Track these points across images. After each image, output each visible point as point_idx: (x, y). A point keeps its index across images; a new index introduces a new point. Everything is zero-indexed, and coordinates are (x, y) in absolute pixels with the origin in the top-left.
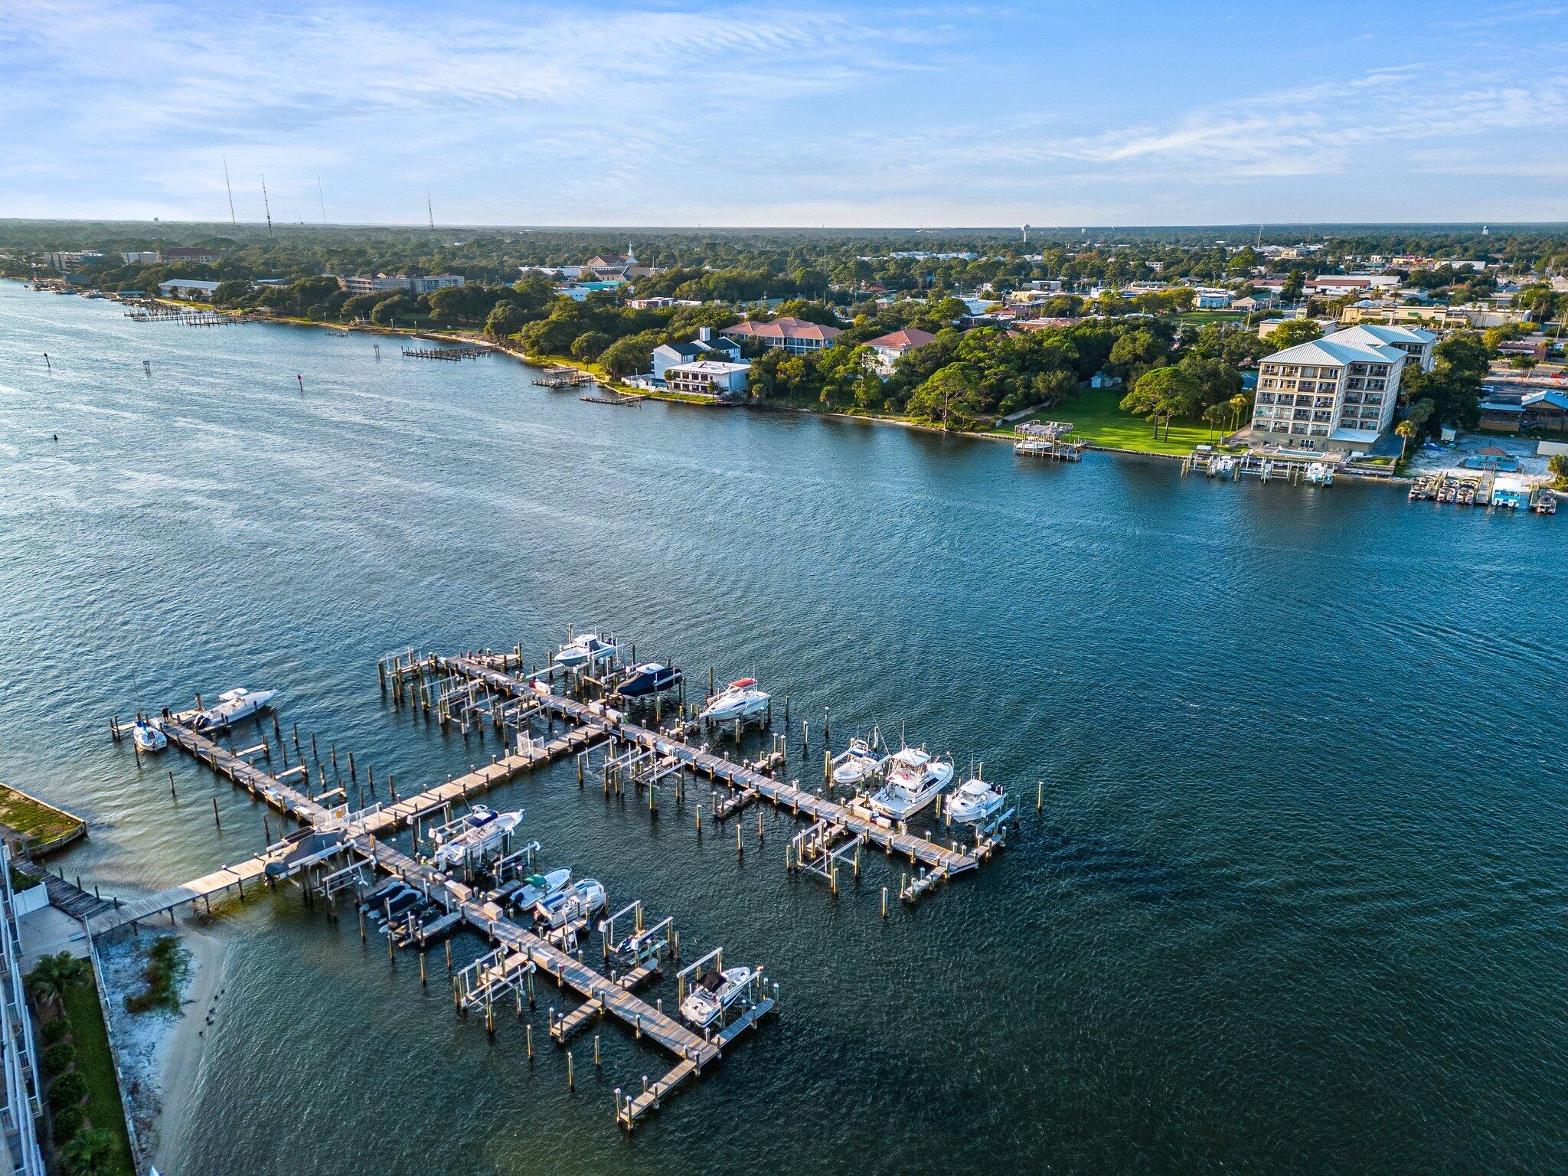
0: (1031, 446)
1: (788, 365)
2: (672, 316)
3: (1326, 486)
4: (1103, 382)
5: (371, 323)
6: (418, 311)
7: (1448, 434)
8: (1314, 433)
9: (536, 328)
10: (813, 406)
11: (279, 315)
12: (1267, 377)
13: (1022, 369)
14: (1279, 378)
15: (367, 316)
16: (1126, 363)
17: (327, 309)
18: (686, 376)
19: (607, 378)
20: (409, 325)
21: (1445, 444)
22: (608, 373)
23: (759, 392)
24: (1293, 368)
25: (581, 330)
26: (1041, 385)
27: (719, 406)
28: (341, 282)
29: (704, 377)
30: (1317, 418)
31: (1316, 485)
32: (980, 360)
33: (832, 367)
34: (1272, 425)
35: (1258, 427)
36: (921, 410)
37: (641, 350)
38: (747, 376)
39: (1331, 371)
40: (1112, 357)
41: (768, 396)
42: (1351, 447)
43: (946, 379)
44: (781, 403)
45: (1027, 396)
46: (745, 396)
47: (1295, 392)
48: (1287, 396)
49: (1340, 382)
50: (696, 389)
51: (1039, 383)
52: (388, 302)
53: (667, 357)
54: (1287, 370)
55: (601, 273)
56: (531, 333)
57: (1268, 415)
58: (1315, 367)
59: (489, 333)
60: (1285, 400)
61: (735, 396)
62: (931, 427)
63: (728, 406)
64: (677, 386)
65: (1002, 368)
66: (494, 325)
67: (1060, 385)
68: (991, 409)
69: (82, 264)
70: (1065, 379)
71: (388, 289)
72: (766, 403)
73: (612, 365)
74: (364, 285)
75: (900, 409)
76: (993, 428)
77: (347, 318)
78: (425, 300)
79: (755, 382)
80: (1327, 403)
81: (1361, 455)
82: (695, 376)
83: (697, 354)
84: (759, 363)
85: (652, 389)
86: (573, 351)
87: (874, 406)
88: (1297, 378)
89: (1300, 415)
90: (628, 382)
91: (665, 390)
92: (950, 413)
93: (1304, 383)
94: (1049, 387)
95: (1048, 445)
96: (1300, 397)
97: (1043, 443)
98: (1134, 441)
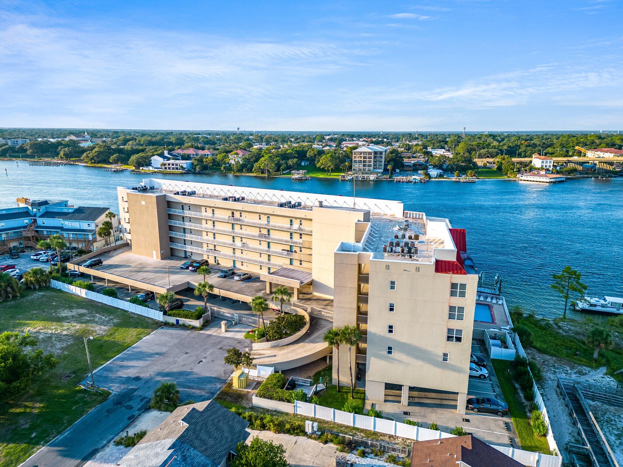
0: (296, 177)
1: (207, 159)
3: (375, 181)
4: (305, 163)
6: (18, 152)
7: (398, 171)
8: (368, 170)
9: (90, 154)
10: (219, 172)
12: (355, 156)
13: (283, 160)
14: (358, 156)
16: (312, 157)
18: (169, 164)
19: (134, 168)
21: (397, 173)
22: (134, 166)
23: (198, 168)
24: (361, 153)
25: (111, 154)
26: (291, 163)
27: (185, 173)
29: (177, 165)
30: (368, 166)
31: (373, 181)
34: (357, 169)
35: (354, 170)
36: (257, 171)
37: (146, 158)
38: (193, 164)
39: (370, 153)
40: (308, 155)
41: (202, 170)
42: (377, 173)
43: (265, 160)
44: (207, 172)
45: (287, 166)
46: (193, 170)
47: (362, 159)
49: (372, 156)
50: (173, 169)
51: (290, 162)
52: (3, 148)
53: (157, 161)
57: (356, 166)
58: (366, 152)
59: (62, 158)
60: (360, 162)
61: (188, 170)
62: (261, 175)
63: (188, 173)
64: (166, 168)
65: (278, 158)
66: (64, 155)
67: (296, 162)
68: (278, 170)
72: (201, 172)
73: (136, 163)
75: (250, 170)
76: (280, 175)
79: (196, 165)
80: (370, 162)
82: (173, 165)
83: (168, 158)
84: (194, 159)
85: (156, 170)
86: (111, 161)
87: (240, 170)
88: (362, 155)
89: (364, 165)
90: (144, 169)
91: (161, 170)
92: (268, 171)
93: (364, 157)
94: (293, 163)
95: (301, 176)
96: (364, 161)
97: (300, 176)
98: (321, 176)
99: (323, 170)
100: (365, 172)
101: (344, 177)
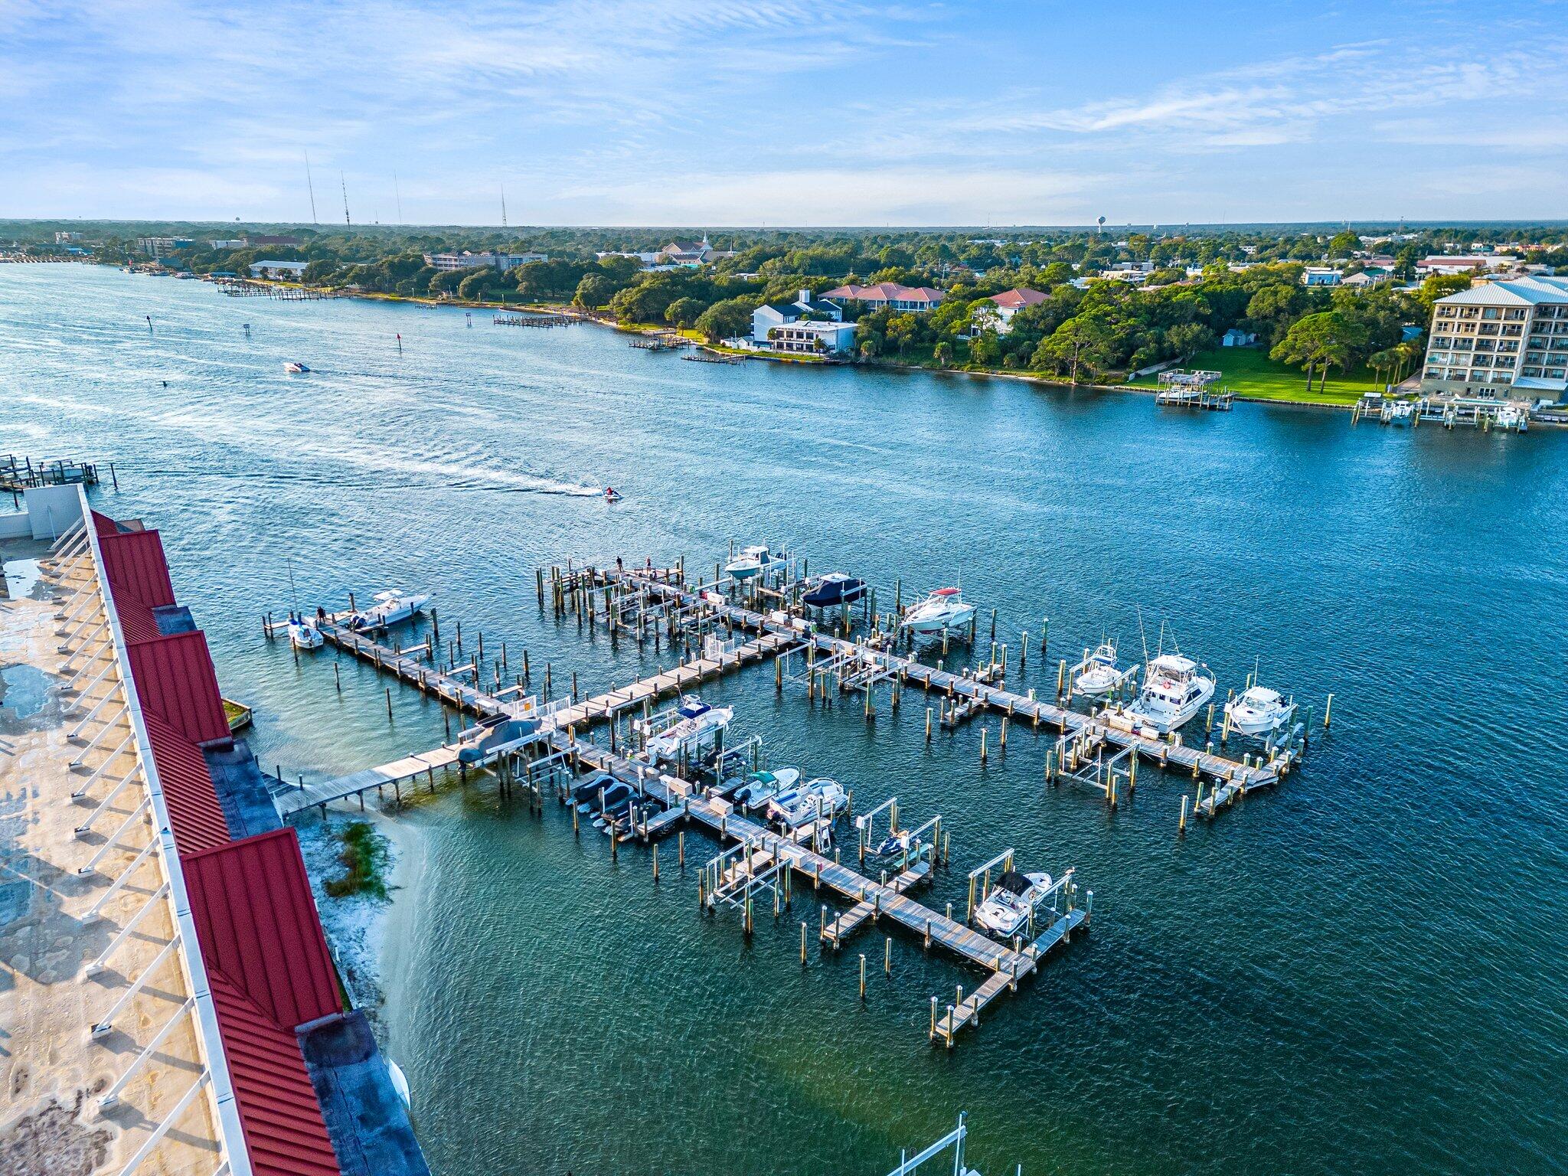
0: (1176, 395)
1: (898, 321)
2: (766, 284)
3: (1522, 432)
4: (1236, 340)
5: (458, 297)
6: (504, 286)
8: (1494, 380)
9: (629, 296)
10: (926, 364)
11: (368, 291)
12: (1444, 320)
13: (1150, 325)
14: (1457, 320)
15: (455, 290)
16: (1265, 317)
17: (415, 285)
18: (790, 335)
19: (706, 340)
20: (497, 299)
22: (707, 335)
23: (868, 349)
24: (1473, 309)
25: (673, 297)
26: (1175, 340)
27: (826, 363)
28: (428, 259)
29: (810, 336)
30: (1499, 364)
31: (1512, 431)
32: (1107, 314)
33: (945, 324)
34: (1446, 373)
35: (1429, 375)
36: (1046, 364)
37: (740, 312)
38: (855, 333)
39: (1518, 312)
40: (1250, 311)
41: (877, 355)
42: (1537, 395)
43: (1077, 330)
44: (891, 361)
45: (1160, 350)
46: (853, 354)
47: (1475, 336)
48: (1464, 340)
49: (1526, 324)
50: (800, 349)
51: (1173, 337)
52: (475, 276)
53: (767, 318)
54: (1466, 312)
55: (678, 257)
56: (623, 300)
57: (1441, 361)
58: (1498, 308)
59: (578, 304)
60: (1464, 344)
61: (842, 355)
62: (1056, 381)
63: (835, 364)
64: (780, 346)
65: (1131, 321)
66: (583, 296)
67: (1196, 337)
68: (1122, 363)
69: (173, 248)
70: (1201, 332)
71: (473, 265)
72: (874, 361)
73: (711, 328)
74: (451, 263)
75: (1023, 362)
76: (1125, 381)
77: (435, 294)
78: (512, 274)
79: (864, 339)
80: (1511, 347)
81: (1551, 403)
82: (800, 335)
83: (798, 314)
84: (867, 321)
85: (754, 349)
86: (667, 318)
87: (992, 361)
88: (1478, 320)
89: (1478, 361)
90: (728, 344)
91: (767, 349)
92: (1080, 365)
93: (1484, 326)
94: (1183, 341)
95: (1195, 394)
96: (1480, 341)
97: (1188, 393)
98: (1284, 393)
99: (1294, 370)
100: (1481, 386)
101: (1375, 403)
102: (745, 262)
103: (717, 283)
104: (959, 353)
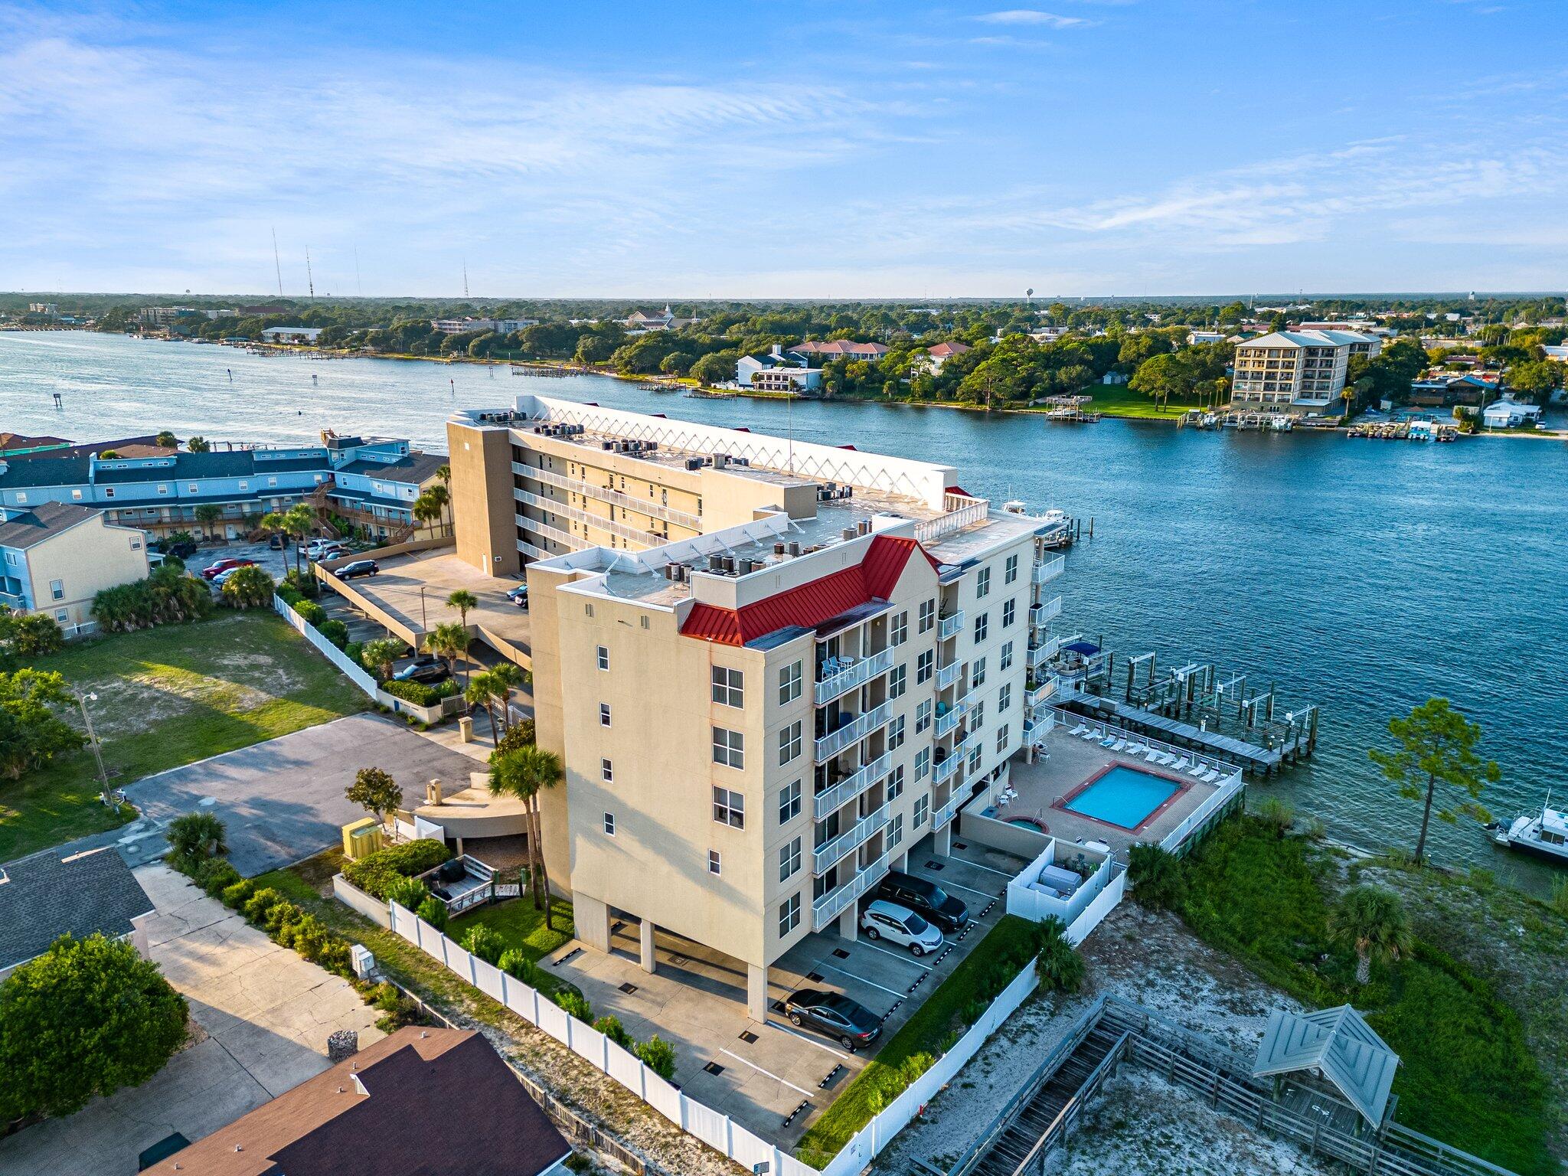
0: (1059, 413)
1: (855, 366)
2: (742, 341)
3: (1287, 432)
4: (1113, 379)
5: (468, 356)
6: (508, 347)
7: (1386, 404)
8: (1279, 400)
9: (628, 352)
10: (876, 398)
11: (382, 352)
12: (1243, 358)
13: (1046, 367)
14: (1251, 359)
15: (465, 350)
16: (1132, 361)
17: (428, 346)
18: (769, 377)
19: (699, 384)
20: (504, 357)
21: (1383, 411)
22: (700, 380)
23: (832, 388)
24: (1262, 350)
25: (667, 352)
26: (1064, 377)
27: (799, 399)
28: (434, 324)
29: (785, 378)
30: (1281, 389)
31: (1280, 431)
32: (1014, 359)
33: (891, 368)
34: (1247, 396)
35: (1236, 398)
36: (968, 396)
37: (727, 362)
38: (821, 376)
39: (1292, 352)
40: (1120, 358)
41: (838, 392)
42: (1309, 409)
43: (989, 368)
44: (851, 396)
45: (1053, 385)
46: (820, 391)
47: (1264, 369)
48: (1258, 373)
49: (1299, 360)
50: (778, 388)
51: (1062, 375)
52: (482, 338)
53: (748, 366)
54: (1258, 353)
56: (623, 355)
57: (1243, 388)
58: (1278, 350)
59: (579, 360)
60: (1257, 376)
61: (810, 392)
62: (975, 407)
63: (806, 399)
64: (761, 386)
65: (1032, 364)
66: (584, 353)
67: (1079, 376)
68: (1024, 395)
69: (178, 317)
70: (1082, 371)
71: (476, 329)
72: (838, 397)
73: (704, 374)
74: (455, 328)
75: (950, 396)
76: (1027, 407)
77: (447, 354)
78: (515, 337)
79: (828, 380)
80: (1289, 376)
81: (1316, 415)
82: (777, 378)
83: (774, 363)
84: (829, 366)
85: (741, 389)
86: (662, 369)
87: (928, 395)
88: (1265, 358)
89: (1268, 387)
90: (718, 386)
91: (752, 389)
92: (993, 396)
93: (1271, 362)
94: (1070, 378)
95: (1073, 412)
96: (1268, 373)
97: (1067, 411)
98: (1137, 412)
99: (1146, 398)
100: (1270, 405)
101: (1194, 416)
102: (713, 327)
103: (700, 341)
104: (902, 390)
